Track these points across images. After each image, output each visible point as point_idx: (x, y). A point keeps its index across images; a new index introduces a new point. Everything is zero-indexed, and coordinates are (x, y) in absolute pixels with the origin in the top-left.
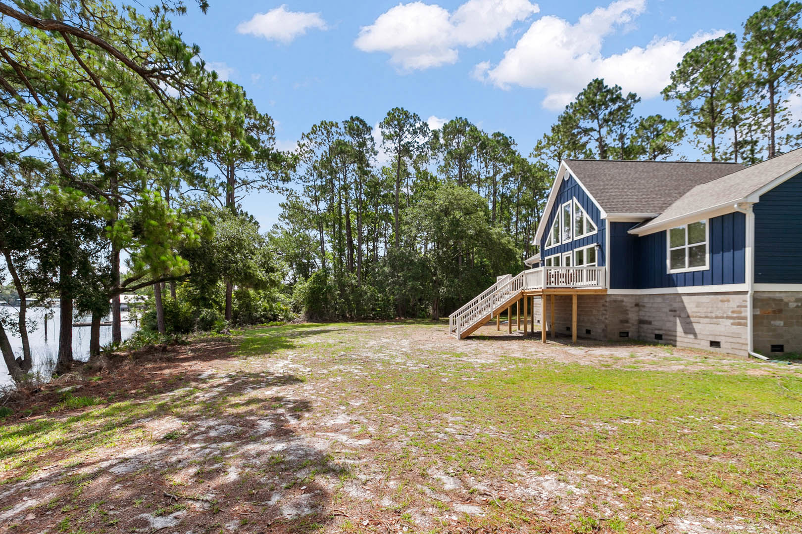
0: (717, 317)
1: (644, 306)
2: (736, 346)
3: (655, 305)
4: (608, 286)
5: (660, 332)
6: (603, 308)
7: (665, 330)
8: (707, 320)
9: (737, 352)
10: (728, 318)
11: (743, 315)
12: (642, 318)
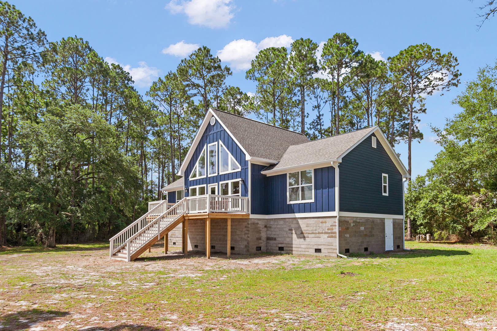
0: (319, 233)
1: (270, 227)
2: (330, 251)
3: (279, 226)
4: (250, 212)
5: (282, 246)
6: (246, 229)
7: (286, 244)
8: (313, 235)
9: (331, 255)
10: (326, 233)
11: (334, 231)
12: (269, 236)
